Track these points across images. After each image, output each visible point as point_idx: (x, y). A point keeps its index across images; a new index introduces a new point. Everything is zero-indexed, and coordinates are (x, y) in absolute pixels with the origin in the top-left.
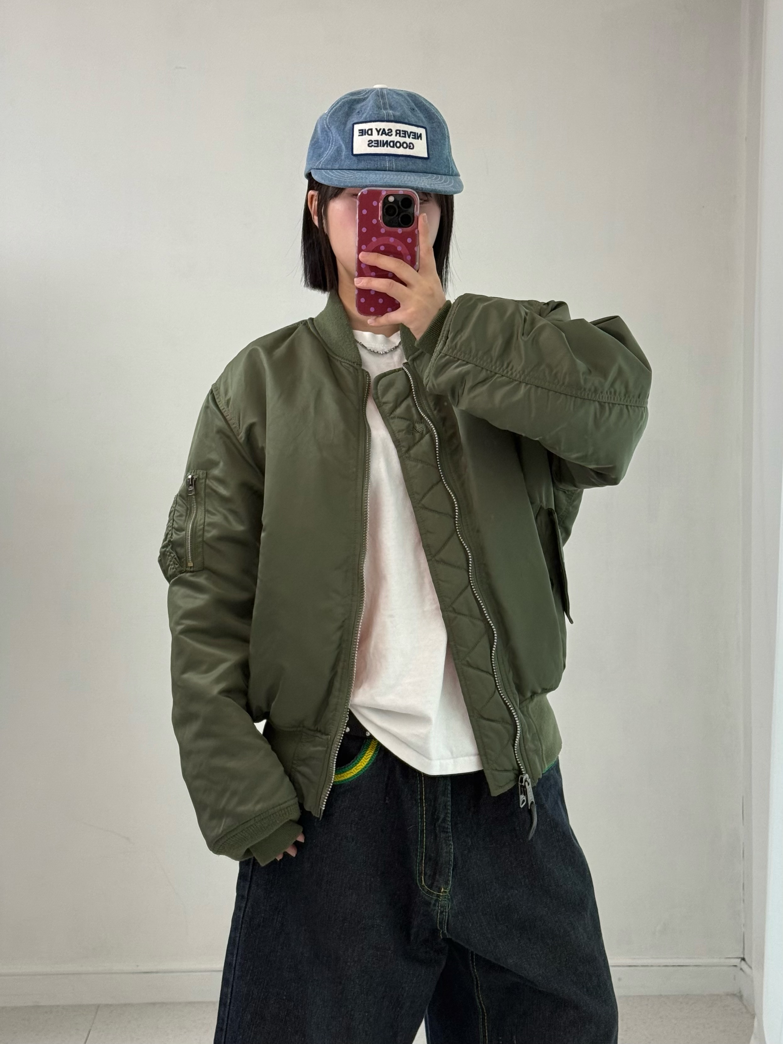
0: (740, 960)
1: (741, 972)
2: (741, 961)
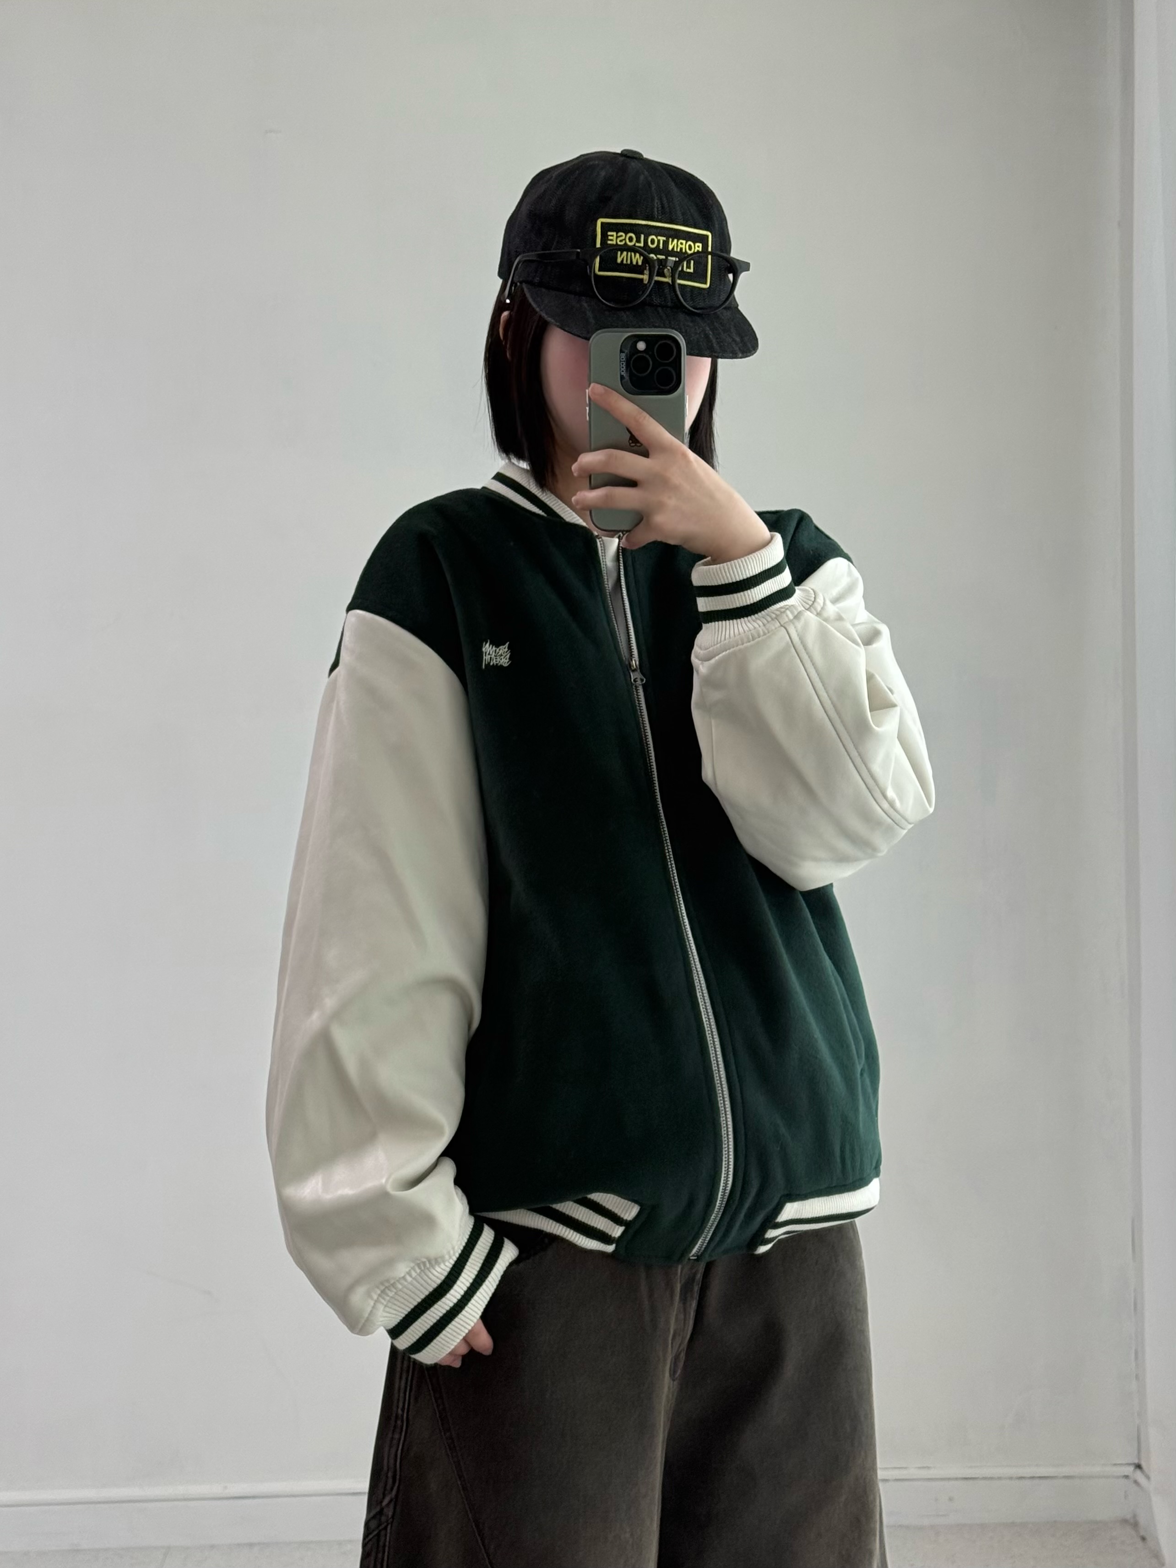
0: (1132, 1468)
1: (1134, 1485)
2: (1135, 1470)
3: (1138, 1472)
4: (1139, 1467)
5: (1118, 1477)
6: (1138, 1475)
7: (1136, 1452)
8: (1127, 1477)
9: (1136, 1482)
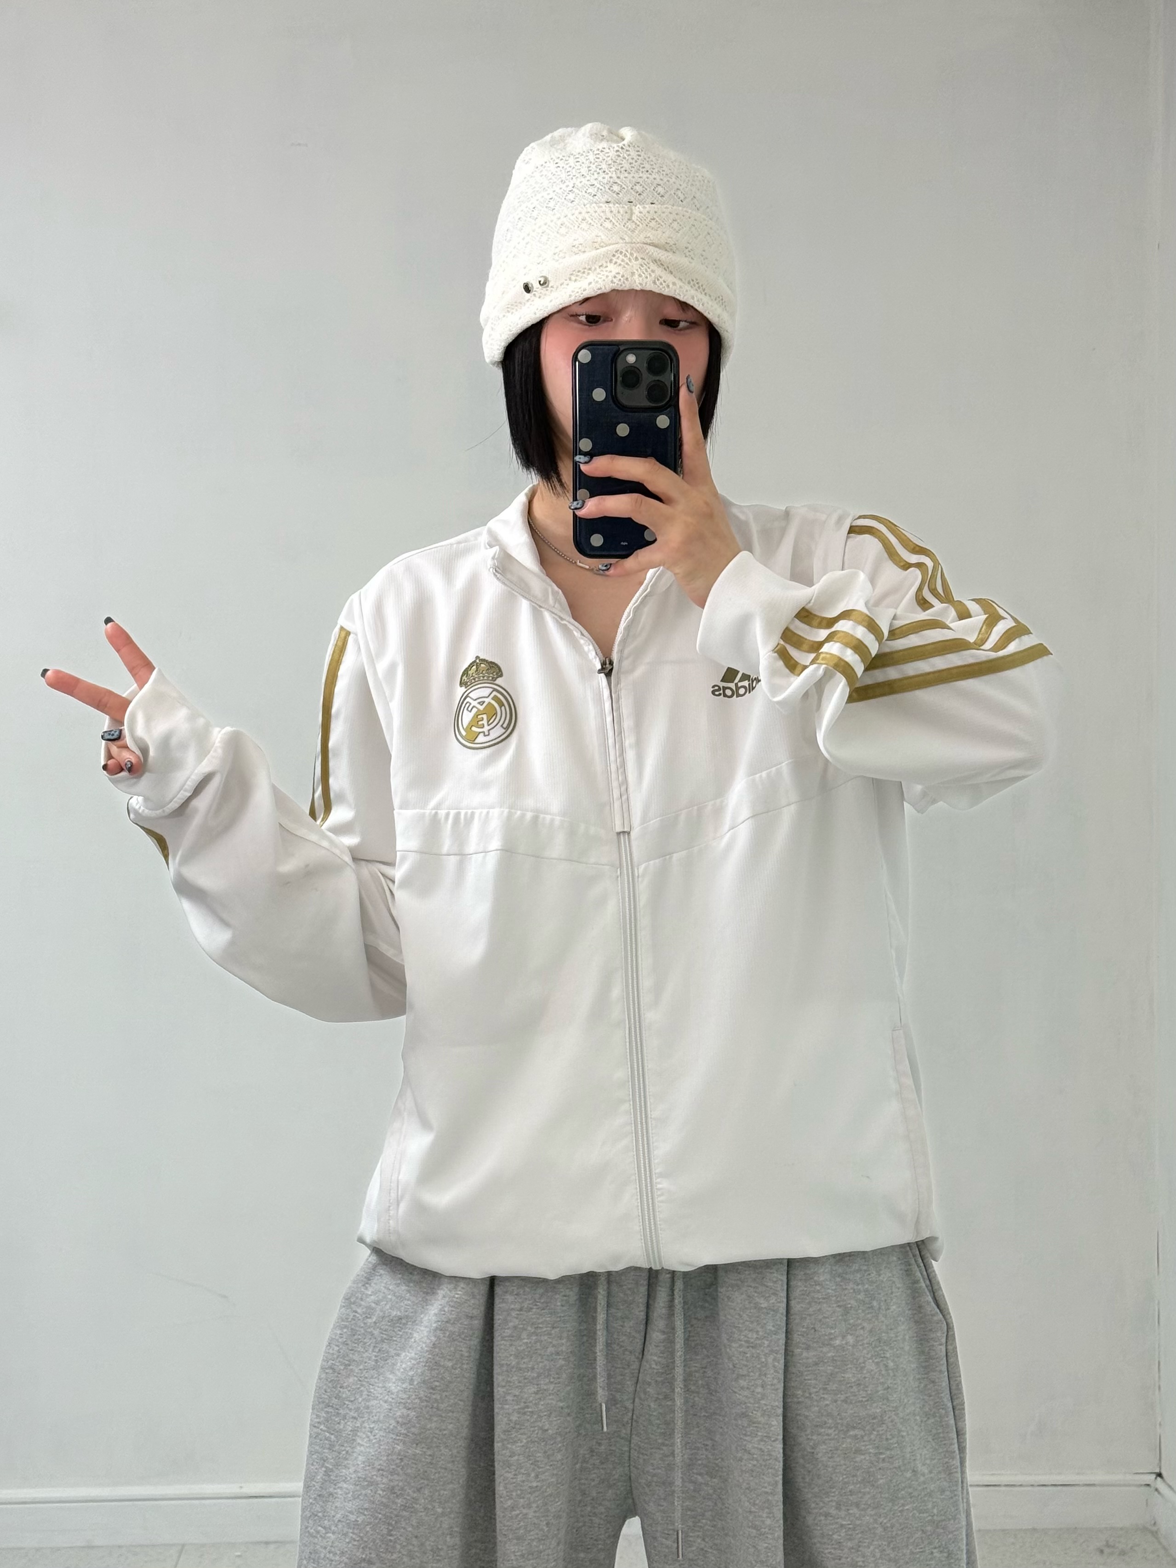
0: (1154, 1476)
1: (1156, 1493)
2: (1156, 1478)
3: (1159, 1479)
4: (1159, 1475)
5: (1141, 1485)
6: (1159, 1482)
7: (1157, 1461)
8: (1148, 1485)
9: (1156, 1490)
